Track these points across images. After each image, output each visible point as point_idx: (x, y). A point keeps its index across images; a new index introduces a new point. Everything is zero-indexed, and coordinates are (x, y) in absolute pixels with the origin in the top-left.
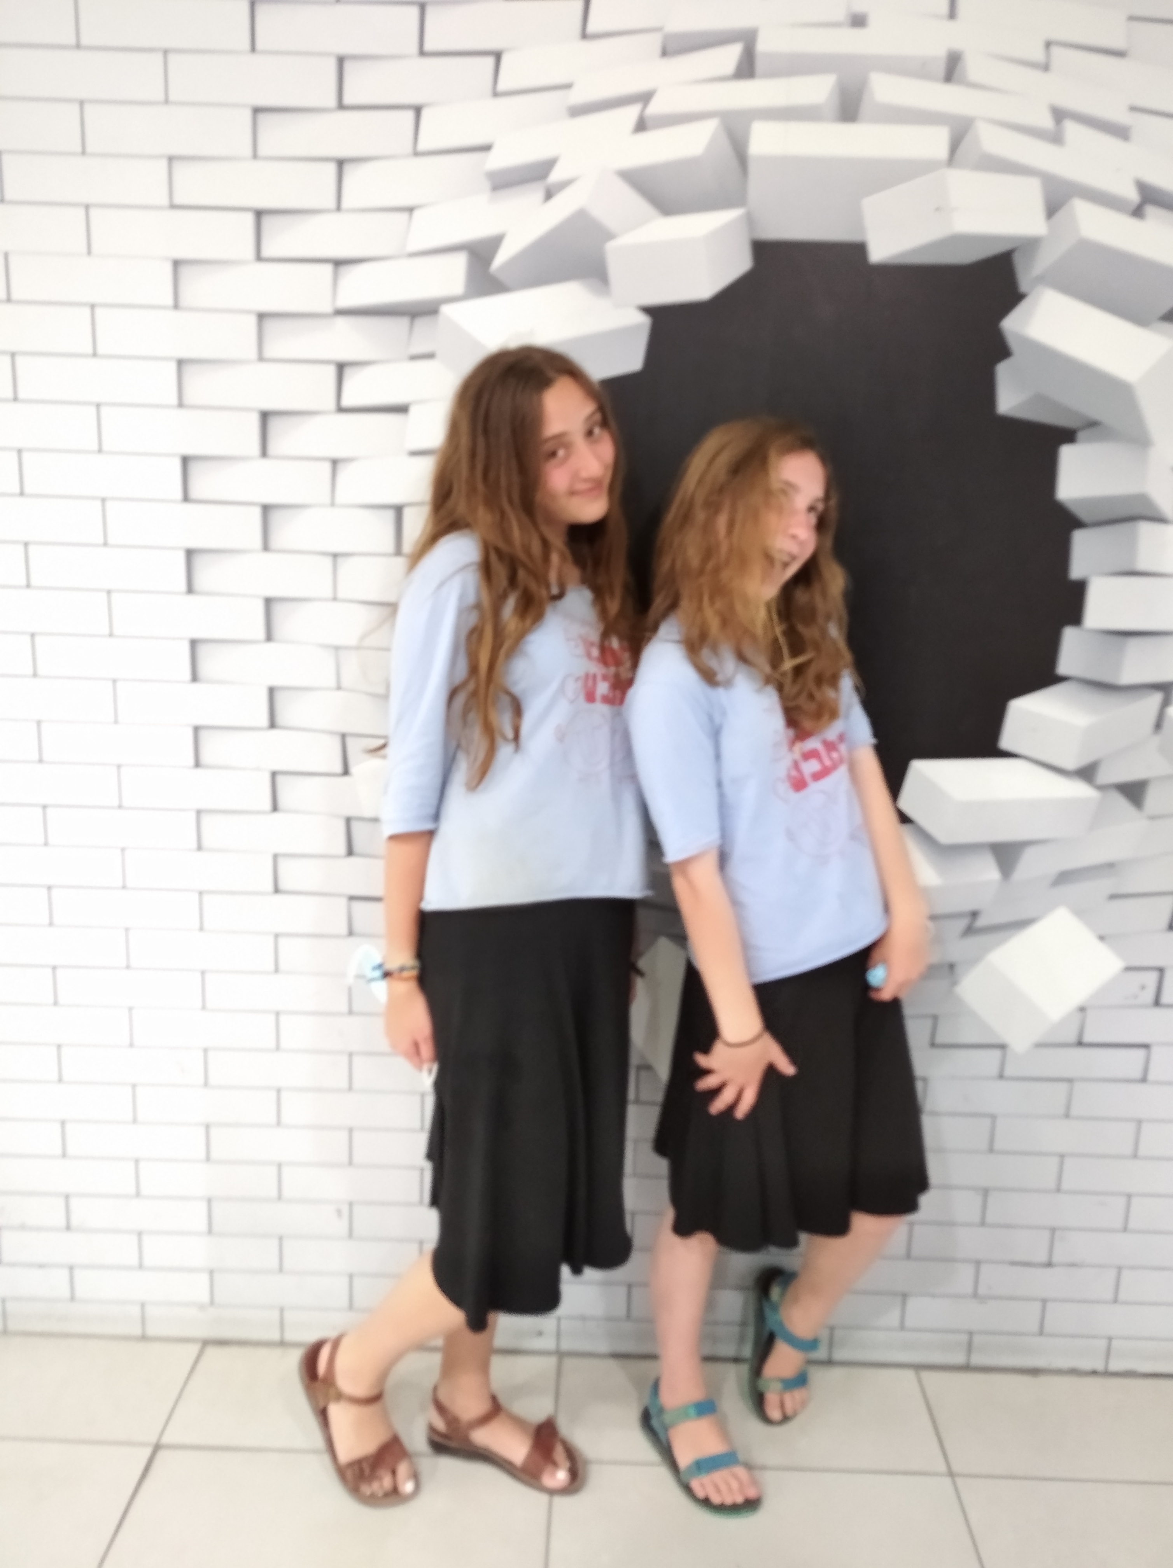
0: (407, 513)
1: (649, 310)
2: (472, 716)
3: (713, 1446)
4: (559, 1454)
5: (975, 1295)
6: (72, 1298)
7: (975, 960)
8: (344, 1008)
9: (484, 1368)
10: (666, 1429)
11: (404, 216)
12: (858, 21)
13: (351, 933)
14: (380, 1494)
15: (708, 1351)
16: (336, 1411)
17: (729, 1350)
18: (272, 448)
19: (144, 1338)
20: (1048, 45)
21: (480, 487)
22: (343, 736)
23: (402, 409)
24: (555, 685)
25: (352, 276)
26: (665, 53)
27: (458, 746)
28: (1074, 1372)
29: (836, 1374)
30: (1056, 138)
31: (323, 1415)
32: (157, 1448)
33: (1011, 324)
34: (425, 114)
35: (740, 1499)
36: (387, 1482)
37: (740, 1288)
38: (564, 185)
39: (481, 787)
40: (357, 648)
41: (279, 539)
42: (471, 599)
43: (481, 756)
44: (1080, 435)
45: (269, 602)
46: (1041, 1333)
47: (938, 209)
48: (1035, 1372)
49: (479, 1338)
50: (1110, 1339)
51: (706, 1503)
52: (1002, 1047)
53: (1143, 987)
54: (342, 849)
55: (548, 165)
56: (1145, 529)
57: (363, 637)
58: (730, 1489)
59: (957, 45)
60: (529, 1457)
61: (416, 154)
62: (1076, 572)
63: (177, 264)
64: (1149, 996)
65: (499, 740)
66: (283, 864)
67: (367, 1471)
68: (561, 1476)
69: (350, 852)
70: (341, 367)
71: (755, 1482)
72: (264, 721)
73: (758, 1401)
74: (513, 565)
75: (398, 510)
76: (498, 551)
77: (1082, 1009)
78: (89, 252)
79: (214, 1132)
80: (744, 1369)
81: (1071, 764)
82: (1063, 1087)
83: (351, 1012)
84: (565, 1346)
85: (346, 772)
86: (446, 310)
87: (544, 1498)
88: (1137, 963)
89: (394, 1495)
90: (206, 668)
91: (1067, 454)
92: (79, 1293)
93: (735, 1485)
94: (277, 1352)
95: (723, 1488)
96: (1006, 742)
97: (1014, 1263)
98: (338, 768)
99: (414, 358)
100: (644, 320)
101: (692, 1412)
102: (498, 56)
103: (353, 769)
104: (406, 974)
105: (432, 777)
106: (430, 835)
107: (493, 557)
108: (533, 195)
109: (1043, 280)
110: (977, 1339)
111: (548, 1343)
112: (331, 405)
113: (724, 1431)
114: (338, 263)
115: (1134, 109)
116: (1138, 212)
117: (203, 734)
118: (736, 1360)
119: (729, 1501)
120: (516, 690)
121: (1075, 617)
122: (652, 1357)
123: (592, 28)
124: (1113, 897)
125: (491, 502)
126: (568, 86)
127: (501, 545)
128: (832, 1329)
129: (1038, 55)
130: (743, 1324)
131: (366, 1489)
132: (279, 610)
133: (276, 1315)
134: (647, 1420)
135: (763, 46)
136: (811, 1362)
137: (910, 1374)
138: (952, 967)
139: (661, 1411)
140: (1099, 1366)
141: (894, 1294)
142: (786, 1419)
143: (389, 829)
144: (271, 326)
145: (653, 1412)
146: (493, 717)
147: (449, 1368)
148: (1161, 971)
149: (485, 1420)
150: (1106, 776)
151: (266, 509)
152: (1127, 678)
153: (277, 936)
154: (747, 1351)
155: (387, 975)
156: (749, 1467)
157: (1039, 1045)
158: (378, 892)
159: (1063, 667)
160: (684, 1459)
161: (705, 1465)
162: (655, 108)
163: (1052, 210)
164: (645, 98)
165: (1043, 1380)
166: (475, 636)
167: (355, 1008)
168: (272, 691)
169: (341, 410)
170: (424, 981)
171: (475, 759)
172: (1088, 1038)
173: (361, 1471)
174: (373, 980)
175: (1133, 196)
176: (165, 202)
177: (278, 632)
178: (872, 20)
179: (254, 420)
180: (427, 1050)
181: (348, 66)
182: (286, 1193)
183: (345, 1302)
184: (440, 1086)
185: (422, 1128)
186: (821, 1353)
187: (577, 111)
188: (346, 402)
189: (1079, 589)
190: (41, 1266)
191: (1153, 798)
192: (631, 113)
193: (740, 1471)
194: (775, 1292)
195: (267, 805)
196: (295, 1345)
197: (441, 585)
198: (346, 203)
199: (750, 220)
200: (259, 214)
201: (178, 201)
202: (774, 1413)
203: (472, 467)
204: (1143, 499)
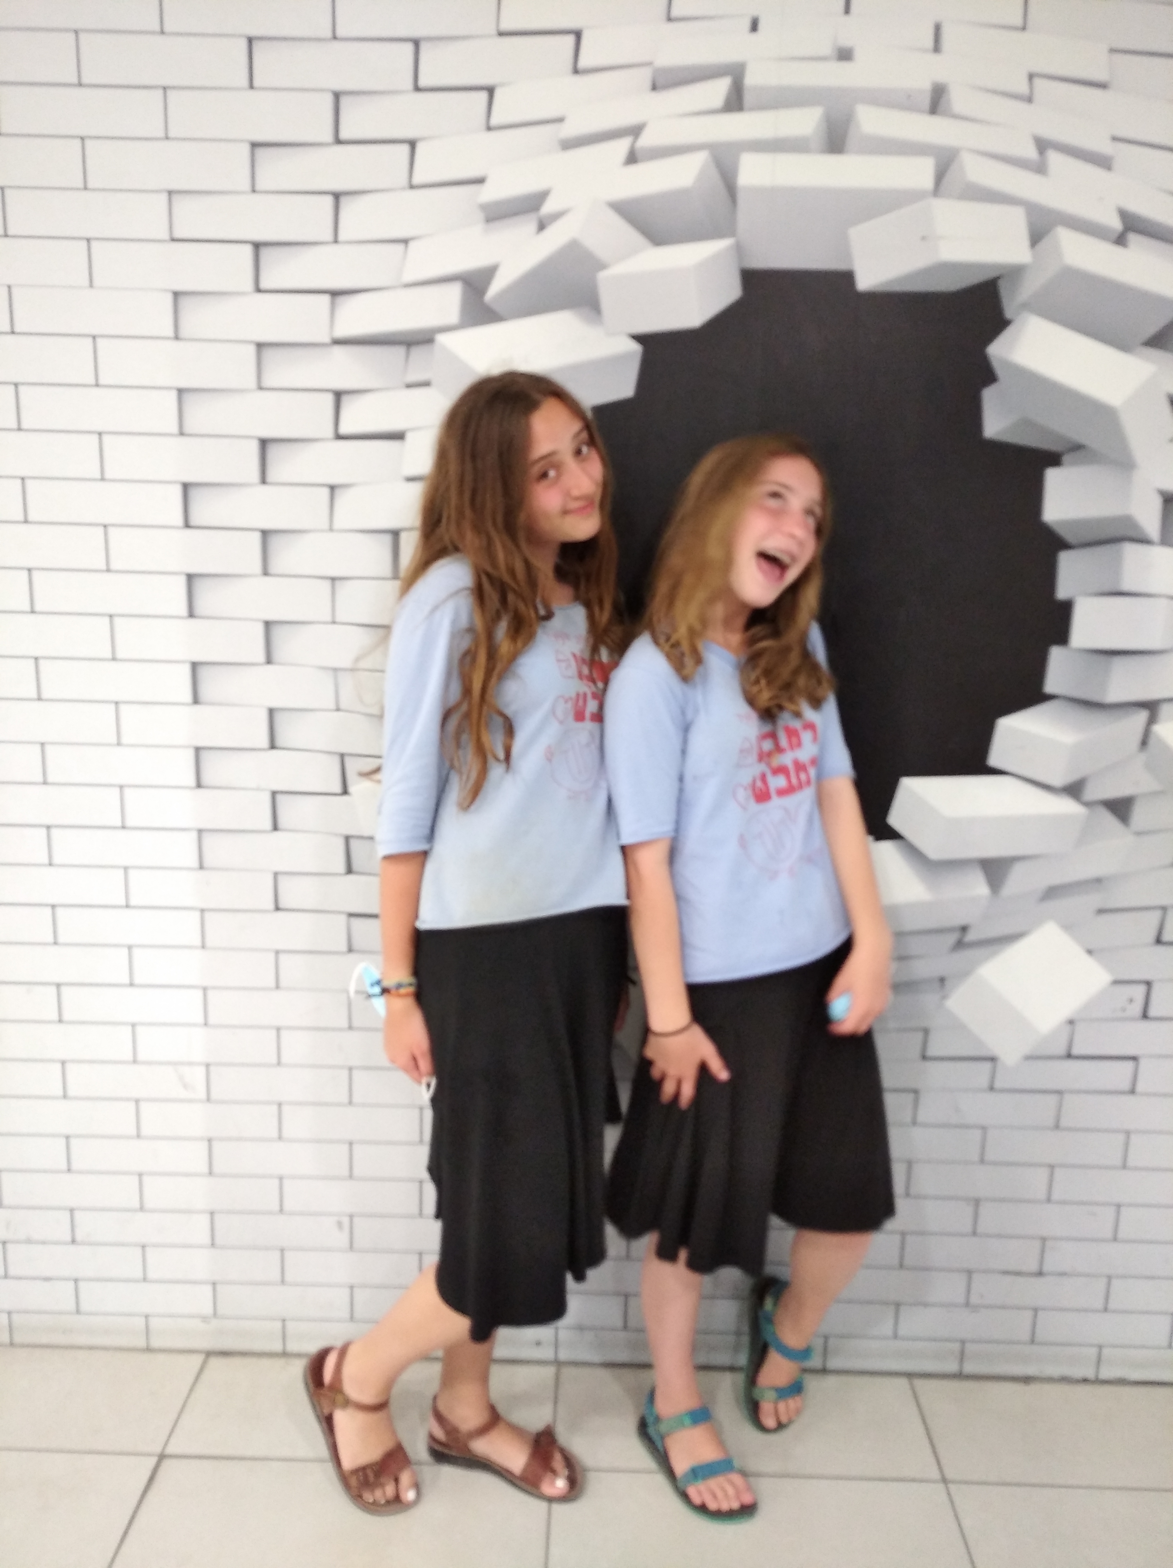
0: (404, 537)
1: (639, 338)
2: (465, 737)
3: (708, 1453)
4: (558, 1462)
5: (967, 1304)
6: (78, 1312)
7: (965, 974)
8: (345, 1024)
9: (484, 1379)
10: (662, 1438)
11: (400, 247)
12: (845, 55)
13: (350, 950)
14: (383, 1502)
15: (702, 1359)
16: (343, 1419)
17: (723, 1359)
18: (271, 476)
19: (149, 1350)
20: (1031, 77)
21: (468, 512)
22: (342, 756)
23: (398, 436)
24: (546, 706)
25: (349, 307)
26: (654, 88)
27: (452, 767)
28: (1065, 1380)
29: (831, 1381)
30: (1040, 168)
31: (328, 1423)
32: (162, 1457)
33: (997, 350)
34: (420, 148)
35: (735, 1505)
36: (390, 1490)
37: (735, 1297)
38: (556, 216)
39: (473, 807)
40: (352, 670)
41: (278, 564)
42: (464, 622)
43: (474, 775)
44: (1066, 459)
45: (268, 625)
46: (1032, 1342)
47: (924, 238)
48: (1027, 1380)
49: (479, 1349)
50: (1100, 1347)
51: (702, 1509)
52: (993, 1059)
53: (1131, 1001)
54: (341, 867)
55: (541, 197)
56: (1130, 550)
57: (357, 659)
58: (726, 1494)
59: (941, 77)
60: (528, 1466)
61: (412, 187)
62: (1062, 592)
63: (176, 295)
64: (1136, 1008)
65: (491, 760)
66: (283, 882)
67: (371, 1477)
68: (561, 1484)
69: (349, 870)
70: (338, 395)
71: (749, 1488)
72: (264, 742)
73: (753, 1409)
74: (503, 590)
75: (395, 534)
76: (488, 575)
77: (1071, 1022)
78: (91, 285)
79: (216, 1145)
80: (740, 1378)
81: (1057, 781)
82: (1052, 1099)
83: (350, 1028)
84: (563, 1355)
85: (345, 792)
86: (442, 339)
87: (543, 1505)
88: (1126, 977)
89: (396, 1502)
90: (207, 690)
91: (1053, 477)
92: (84, 1307)
93: (731, 1491)
94: (280, 1362)
95: (720, 1494)
96: (994, 759)
97: (1006, 1273)
98: (337, 788)
99: (409, 386)
100: (636, 348)
101: (687, 1421)
102: (490, 91)
103: (352, 789)
104: (403, 991)
105: (427, 799)
106: (424, 855)
107: (485, 580)
108: (526, 227)
109: (1027, 307)
110: (969, 1347)
111: (547, 1353)
112: (329, 432)
113: (719, 1440)
114: (335, 294)
115: (1115, 139)
116: (1120, 240)
117: (204, 755)
118: (732, 1369)
119: (725, 1506)
120: (508, 712)
121: (1062, 637)
122: (647, 1366)
123: (583, 63)
124: (1101, 911)
125: (478, 528)
126: (560, 120)
127: (489, 569)
128: (826, 1338)
129: (1023, 88)
130: (738, 1333)
131: (368, 1497)
132: (278, 633)
133: (279, 1325)
134: (643, 1428)
135: (750, 80)
136: (805, 1371)
137: (903, 1382)
138: (942, 980)
139: (658, 1419)
140: (1090, 1373)
141: (886, 1303)
142: (781, 1426)
143: (383, 850)
144: (269, 355)
145: (650, 1420)
146: (486, 738)
147: (448, 1379)
148: (1148, 984)
149: (483, 1430)
150: (1093, 792)
151: (265, 534)
152: (1113, 695)
153: (277, 952)
154: (743, 1359)
155: (385, 991)
156: (744, 1474)
157: (1029, 1058)
158: (375, 910)
159: (1051, 686)
160: (681, 1466)
161: (701, 1472)
162: (645, 141)
163: (1036, 237)
164: (636, 131)
165: (1034, 1387)
166: (468, 659)
167: (355, 1023)
168: (271, 712)
169: (339, 437)
170: (420, 997)
171: (468, 778)
172: (1076, 1051)
173: (366, 1476)
174: (374, 995)
175: (1116, 224)
176: (166, 236)
177: (277, 655)
178: (858, 54)
179: (254, 447)
180: (425, 1064)
181: (344, 101)
182: (287, 1206)
183: (346, 1314)
184: (435, 1101)
185: (421, 1141)
186: (815, 1362)
187: (569, 144)
188: (344, 429)
189: (1065, 610)
190: (47, 1279)
191: (1140, 815)
192: (622, 146)
193: (736, 1478)
194: (769, 1304)
195: (268, 824)
196: (298, 1355)
197: (435, 608)
198: (342, 237)
199: (739, 249)
200: (257, 246)
201: (178, 234)
202: (770, 1422)
203: (461, 493)
204: (1128, 521)
